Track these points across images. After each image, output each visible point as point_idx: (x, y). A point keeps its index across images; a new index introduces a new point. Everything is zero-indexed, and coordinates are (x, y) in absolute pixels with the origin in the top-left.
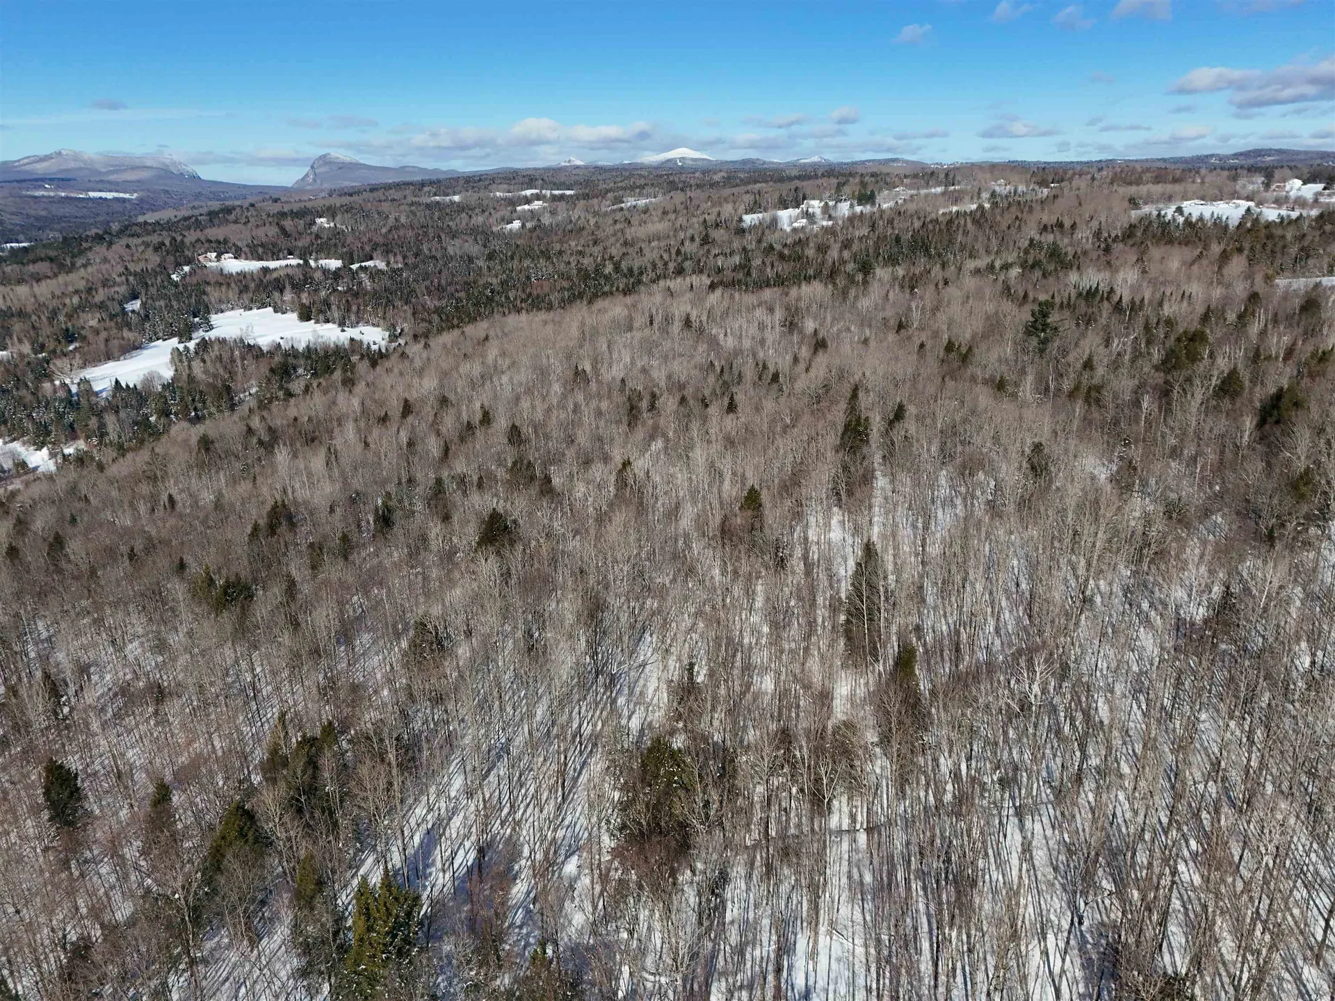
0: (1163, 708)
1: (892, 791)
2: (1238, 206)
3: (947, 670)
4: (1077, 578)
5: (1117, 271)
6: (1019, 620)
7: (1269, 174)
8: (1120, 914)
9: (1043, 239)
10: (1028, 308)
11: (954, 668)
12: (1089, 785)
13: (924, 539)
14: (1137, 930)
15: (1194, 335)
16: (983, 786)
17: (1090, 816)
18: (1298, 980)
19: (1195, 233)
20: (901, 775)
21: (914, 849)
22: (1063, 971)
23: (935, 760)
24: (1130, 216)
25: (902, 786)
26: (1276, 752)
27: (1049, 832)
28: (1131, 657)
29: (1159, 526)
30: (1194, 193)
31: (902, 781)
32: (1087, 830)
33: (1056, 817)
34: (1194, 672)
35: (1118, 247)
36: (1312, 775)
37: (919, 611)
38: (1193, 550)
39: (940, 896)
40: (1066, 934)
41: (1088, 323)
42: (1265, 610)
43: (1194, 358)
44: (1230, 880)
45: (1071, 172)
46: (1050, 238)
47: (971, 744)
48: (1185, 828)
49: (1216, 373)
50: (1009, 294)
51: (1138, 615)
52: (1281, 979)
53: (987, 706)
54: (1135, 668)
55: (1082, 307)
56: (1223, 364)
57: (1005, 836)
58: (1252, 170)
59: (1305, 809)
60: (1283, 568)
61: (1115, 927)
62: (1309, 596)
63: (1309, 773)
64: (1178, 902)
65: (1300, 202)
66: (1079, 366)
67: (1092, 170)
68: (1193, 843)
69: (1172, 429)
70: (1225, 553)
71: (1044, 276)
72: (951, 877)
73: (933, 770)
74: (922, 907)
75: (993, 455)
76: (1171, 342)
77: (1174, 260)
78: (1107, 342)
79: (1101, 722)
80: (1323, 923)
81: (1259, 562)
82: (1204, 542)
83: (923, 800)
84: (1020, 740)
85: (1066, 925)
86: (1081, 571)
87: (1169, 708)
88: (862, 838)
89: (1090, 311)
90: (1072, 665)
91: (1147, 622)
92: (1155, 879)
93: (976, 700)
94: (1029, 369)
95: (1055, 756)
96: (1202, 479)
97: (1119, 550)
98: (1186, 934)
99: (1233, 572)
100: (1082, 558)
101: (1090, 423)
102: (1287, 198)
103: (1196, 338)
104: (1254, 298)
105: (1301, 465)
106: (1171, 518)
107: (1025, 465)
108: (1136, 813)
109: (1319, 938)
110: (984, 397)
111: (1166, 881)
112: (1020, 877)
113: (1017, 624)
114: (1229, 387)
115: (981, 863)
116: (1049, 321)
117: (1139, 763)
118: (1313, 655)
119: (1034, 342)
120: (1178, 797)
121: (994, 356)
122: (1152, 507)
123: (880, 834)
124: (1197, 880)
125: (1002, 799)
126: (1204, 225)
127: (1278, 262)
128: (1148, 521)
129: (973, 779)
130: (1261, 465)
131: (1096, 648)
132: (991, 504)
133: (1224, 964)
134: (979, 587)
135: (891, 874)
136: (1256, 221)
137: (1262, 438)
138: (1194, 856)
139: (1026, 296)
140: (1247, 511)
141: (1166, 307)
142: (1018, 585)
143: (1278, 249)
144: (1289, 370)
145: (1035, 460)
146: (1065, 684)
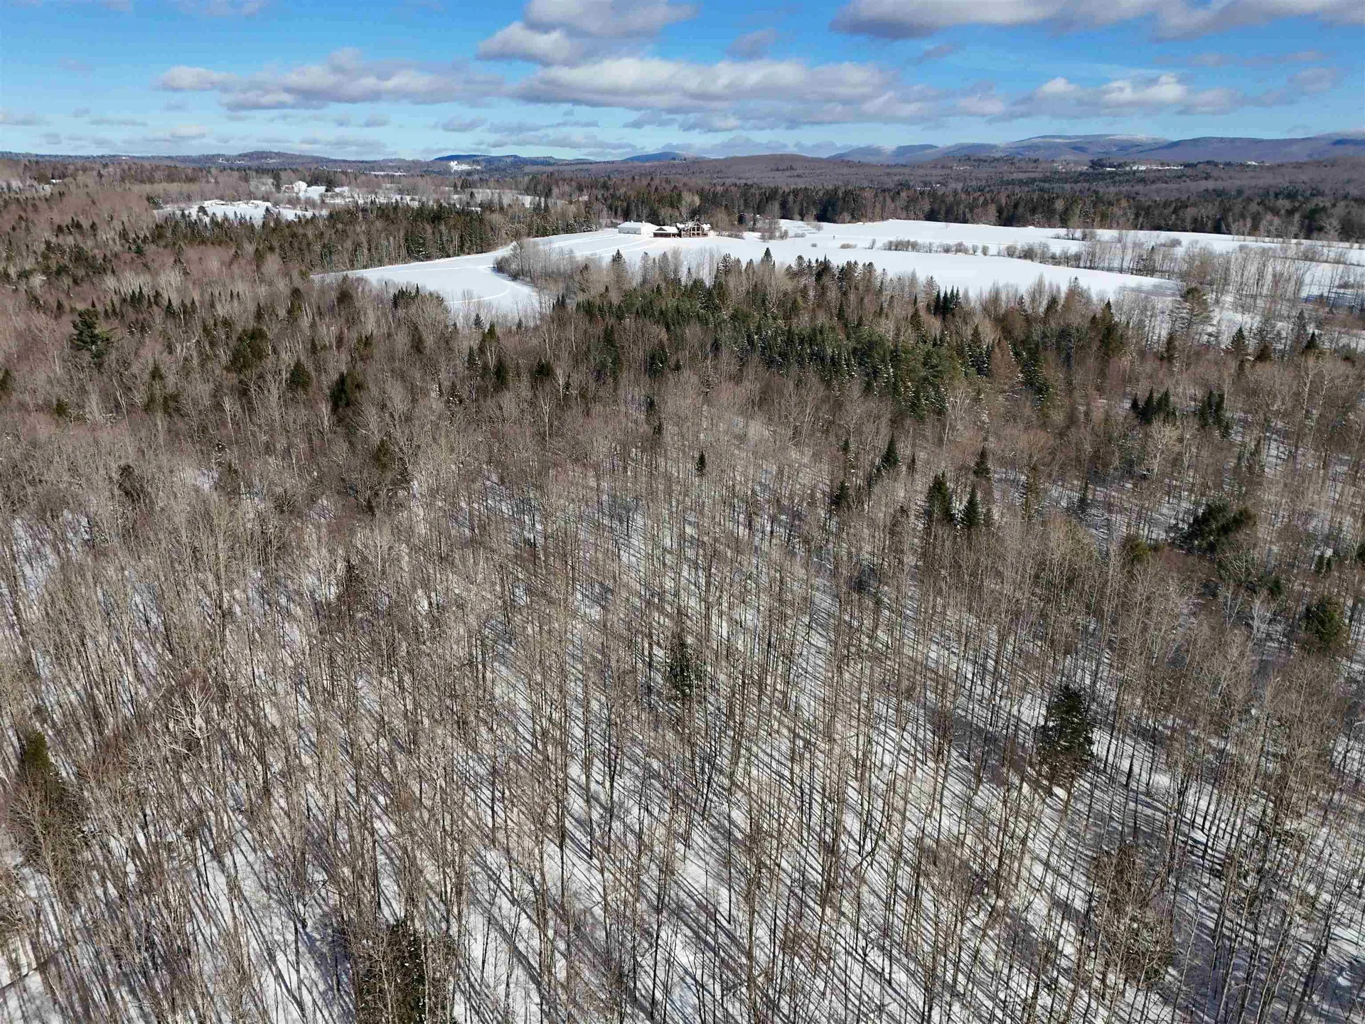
0: (325, 689)
1: (59, 907)
2: (257, 207)
3: (90, 742)
4: (209, 594)
5: (157, 274)
6: (160, 657)
7: (276, 174)
8: (337, 897)
9: (62, 243)
10: (66, 319)
11: (97, 738)
12: (278, 792)
13: (16, 606)
14: (355, 903)
15: (253, 333)
16: (169, 848)
17: (287, 821)
18: (485, 867)
19: (223, 233)
20: (67, 886)
21: (107, 955)
22: (300, 982)
23: (105, 846)
24: (153, 216)
25: (71, 895)
26: (423, 690)
27: (251, 858)
28: (284, 654)
29: (274, 523)
30: (212, 192)
31: (69, 892)
32: (288, 836)
33: (254, 839)
34: (343, 647)
35: (150, 249)
36: (453, 697)
37: (35, 691)
38: (310, 535)
39: (152, 989)
40: (293, 946)
41: (143, 329)
42: (383, 572)
43: (259, 355)
44: (417, 815)
45: (72, 167)
46: (70, 240)
47: (143, 810)
48: (371, 789)
49: (283, 367)
50: (39, 307)
51: (279, 612)
52: (473, 874)
53: (150, 762)
54: (290, 663)
55: (131, 314)
56: (287, 359)
57: (207, 886)
58: (261, 171)
59: (455, 726)
60: (387, 530)
61: (336, 910)
62: (414, 549)
63: (451, 696)
64: (383, 857)
65: (309, 203)
66: (146, 377)
67: (98, 166)
68: (381, 799)
69: (260, 426)
70: (338, 531)
71: (75, 282)
72: (159, 961)
73: (106, 858)
74: (134, 1012)
75: (75, 488)
76: (233, 342)
77: (214, 260)
78: (170, 349)
79: (274, 727)
80: (490, 812)
81: (368, 531)
82: (318, 527)
83: (102, 897)
84: (196, 780)
85: (291, 937)
86: (212, 586)
87: (330, 688)
88: (35, 982)
89: (141, 317)
90: (229, 683)
91: (288, 614)
92: (359, 848)
93: (135, 762)
94: (89, 387)
95: (237, 781)
96: (300, 468)
97: (243, 555)
98: (397, 882)
99: (349, 546)
100: (209, 574)
101: (177, 435)
102: (298, 199)
103: (256, 335)
104: (296, 293)
105: (376, 439)
106: (282, 512)
107: (116, 492)
108: (327, 797)
109: (490, 825)
110: (44, 427)
111: (369, 843)
112: (235, 917)
113: (159, 662)
114: (298, 379)
115: (189, 928)
116: (96, 332)
117: (317, 750)
118: (429, 597)
119: (87, 356)
120: (358, 765)
121: (41, 377)
122: (263, 506)
123: (57, 964)
124: (393, 828)
125: (194, 849)
126: (231, 225)
127: (307, 258)
128: (262, 519)
129: (156, 846)
130: (345, 446)
131: (248, 657)
132: (90, 544)
133: (431, 887)
134: (102, 639)
135: (86, 1000)
136: (277, 221)
137: (340, 421)
138: (385, 810)
139: (60, 306)
140: (346, 489)
141: (218, 307)
142: (147, 622)
143: (304, 246)
144: (344, 357)
145: (127, 485)
146: (228, 705)
